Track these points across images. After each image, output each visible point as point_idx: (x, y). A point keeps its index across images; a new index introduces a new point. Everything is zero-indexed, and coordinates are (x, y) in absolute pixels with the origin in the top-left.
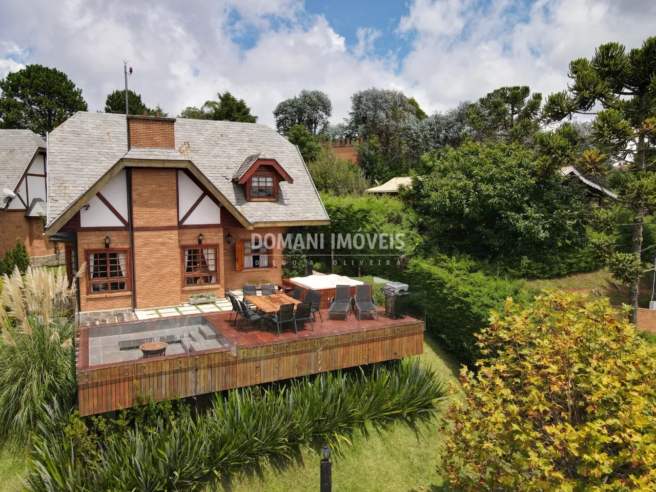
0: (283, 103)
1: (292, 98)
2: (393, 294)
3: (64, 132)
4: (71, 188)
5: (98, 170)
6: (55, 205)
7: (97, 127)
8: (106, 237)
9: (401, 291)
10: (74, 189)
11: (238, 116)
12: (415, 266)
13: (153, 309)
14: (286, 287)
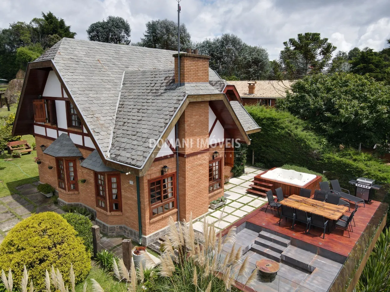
0: (95, 24)
1: (101, 21)
2: (369, 188)
3: (65, 59)
4: (102, 118)
5: (112, 98)
6: (100, 137)
7: (87, 55)
8: (162, 166)
9: (373, 184)
10: (105, 118)
11: (63, 32)
12: (329, 158)
13: (197, 221)
14: (263, 183)
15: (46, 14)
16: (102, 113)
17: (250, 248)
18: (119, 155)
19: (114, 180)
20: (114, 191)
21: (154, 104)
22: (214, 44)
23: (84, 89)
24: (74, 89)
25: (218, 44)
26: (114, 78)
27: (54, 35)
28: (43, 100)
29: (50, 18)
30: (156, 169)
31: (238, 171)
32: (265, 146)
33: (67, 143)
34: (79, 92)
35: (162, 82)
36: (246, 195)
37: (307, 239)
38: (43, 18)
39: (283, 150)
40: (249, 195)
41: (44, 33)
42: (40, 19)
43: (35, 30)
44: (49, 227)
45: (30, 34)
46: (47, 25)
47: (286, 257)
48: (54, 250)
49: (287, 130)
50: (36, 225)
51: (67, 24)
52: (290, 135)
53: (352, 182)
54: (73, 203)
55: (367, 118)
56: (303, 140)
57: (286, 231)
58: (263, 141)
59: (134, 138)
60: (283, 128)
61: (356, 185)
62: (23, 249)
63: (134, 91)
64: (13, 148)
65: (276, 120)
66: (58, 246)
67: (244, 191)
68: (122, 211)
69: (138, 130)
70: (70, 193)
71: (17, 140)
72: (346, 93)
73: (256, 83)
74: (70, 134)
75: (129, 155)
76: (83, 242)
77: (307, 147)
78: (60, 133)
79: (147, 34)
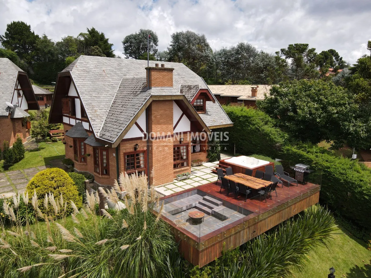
0: (129, 36)
1: (134, 33)
2: (303, 171)
3: (79, 70)
4: (99, 111)
5: (109, 97)
6: (95, 123)
7: (96, 67)
8: (135, 144)
9: (307, 169)
10: (101, 111)
11: (102, 44)
12: (288, 150)
13: (162, 186)
14: (225, 166)
15: (90, 30)
16: (99, 107)
17: (194, 206)
18: (104, 135)
19: (105, 153)
20: (105, 161)
21: (132, 102)
22: (230, 51)
23: (89, 91)
24: (83, 91)
25: (233, 52)
26: (113, 84)
27: (95, 46)
28: (68, 98)
29: (93, 32)
30: (130, 146)
31: (212, 157)
32: (242, 139)
33: (80, 128)
34: (86, 93)
35: (141, 86)
36: (209, 174)
37: (234, 201)
38: (88, 33)
39: (253, 143)
40: (212, 174)
41: (87, 45)
42: (85, 33)
43: (81, 42)
44: (56, 176)
45: (77, 46)
46: (90, 38)
47: (214, 211)
48: (57, 189)
49: (256, 126)
50: (48, 174)
51: (106, 37)
52: (259, 130)
53: (292, 168)
54: (83, 171)
55: (320, 117)
56: (268, 134)
57: (223, 196)
58: (240, 135)
59: (115, 123)
60: (254, 125)
61: (295, 169)
62: (39, 186)
63: (124, 92)
64: (53, 135)
65: (250, 118)
66: (60, 188)
67: (209, 171)
68: (109, 175)
69: (119, 119)
70: (81, 164)
71: (57, 129)
72: (308, 96)
73: (258, 87)
74: (83, 122)
75: (109, 135)
76: (77, 189)
77: (272, 140)
78: (78, 121)
79: (172, 44)
